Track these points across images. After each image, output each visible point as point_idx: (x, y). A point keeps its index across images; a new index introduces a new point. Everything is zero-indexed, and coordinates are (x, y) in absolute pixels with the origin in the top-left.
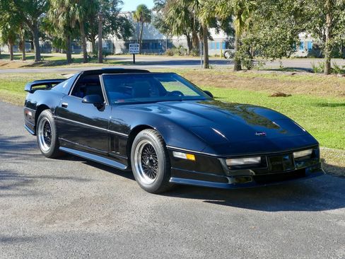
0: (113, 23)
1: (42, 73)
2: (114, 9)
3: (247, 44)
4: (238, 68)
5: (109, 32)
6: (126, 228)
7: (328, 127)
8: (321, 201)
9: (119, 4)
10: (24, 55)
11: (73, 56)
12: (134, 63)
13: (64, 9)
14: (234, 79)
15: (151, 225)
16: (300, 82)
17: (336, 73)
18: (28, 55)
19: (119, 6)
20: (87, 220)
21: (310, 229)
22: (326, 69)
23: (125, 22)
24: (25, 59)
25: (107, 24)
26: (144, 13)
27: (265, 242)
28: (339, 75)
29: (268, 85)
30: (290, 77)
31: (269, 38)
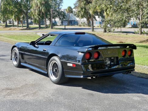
0: (58, 13)
1: (28, 32)
2: (58, 8)
3: (108, 22)
4: (105, 31)
5: (57, 17)
6: (40, 98)
7: (138, 56)
8: (128, 88)
9: (61, 6)
10: (23, 25)
11: (41, 26)
12: (65, 29)
13: (38, 8)
14: (104, 36)
15: (52, 97)
16: (129, 37)
17: (144, 34)
18: (24, 25)
19: (61, 7)
20: (25, 94)
21: (120, 101)
22: (140, 32)
23: (63, 13)
24: (23, 27)
25: (56, 13)
26: (70, 10)
27: (99, 107)
28: (145, 35)
29: (116, 38)
30: (125, 35)
31: (116, 19)
